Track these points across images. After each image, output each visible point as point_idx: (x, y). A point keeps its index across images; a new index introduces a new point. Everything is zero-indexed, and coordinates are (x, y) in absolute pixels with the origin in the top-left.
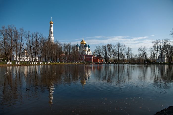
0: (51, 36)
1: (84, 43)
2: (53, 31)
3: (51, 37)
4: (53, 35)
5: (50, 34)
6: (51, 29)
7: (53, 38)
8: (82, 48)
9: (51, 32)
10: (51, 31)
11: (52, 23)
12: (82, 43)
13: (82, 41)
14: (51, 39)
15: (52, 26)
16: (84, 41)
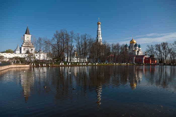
0: (99, 36)
1: (134, 43)
2: (100, 32)
3: (99, 38)
4: (100, 36)
5: (98, 34)
6: (99, 30)
7: (101, 38)
8: (132, 48)
9: (99, 33)
10: (99, 31)
11: (99, 24)
12: (132, 42)
13: (132, 41)
14: (99, 40)
15: (100, 27)
16: (133, 40)
